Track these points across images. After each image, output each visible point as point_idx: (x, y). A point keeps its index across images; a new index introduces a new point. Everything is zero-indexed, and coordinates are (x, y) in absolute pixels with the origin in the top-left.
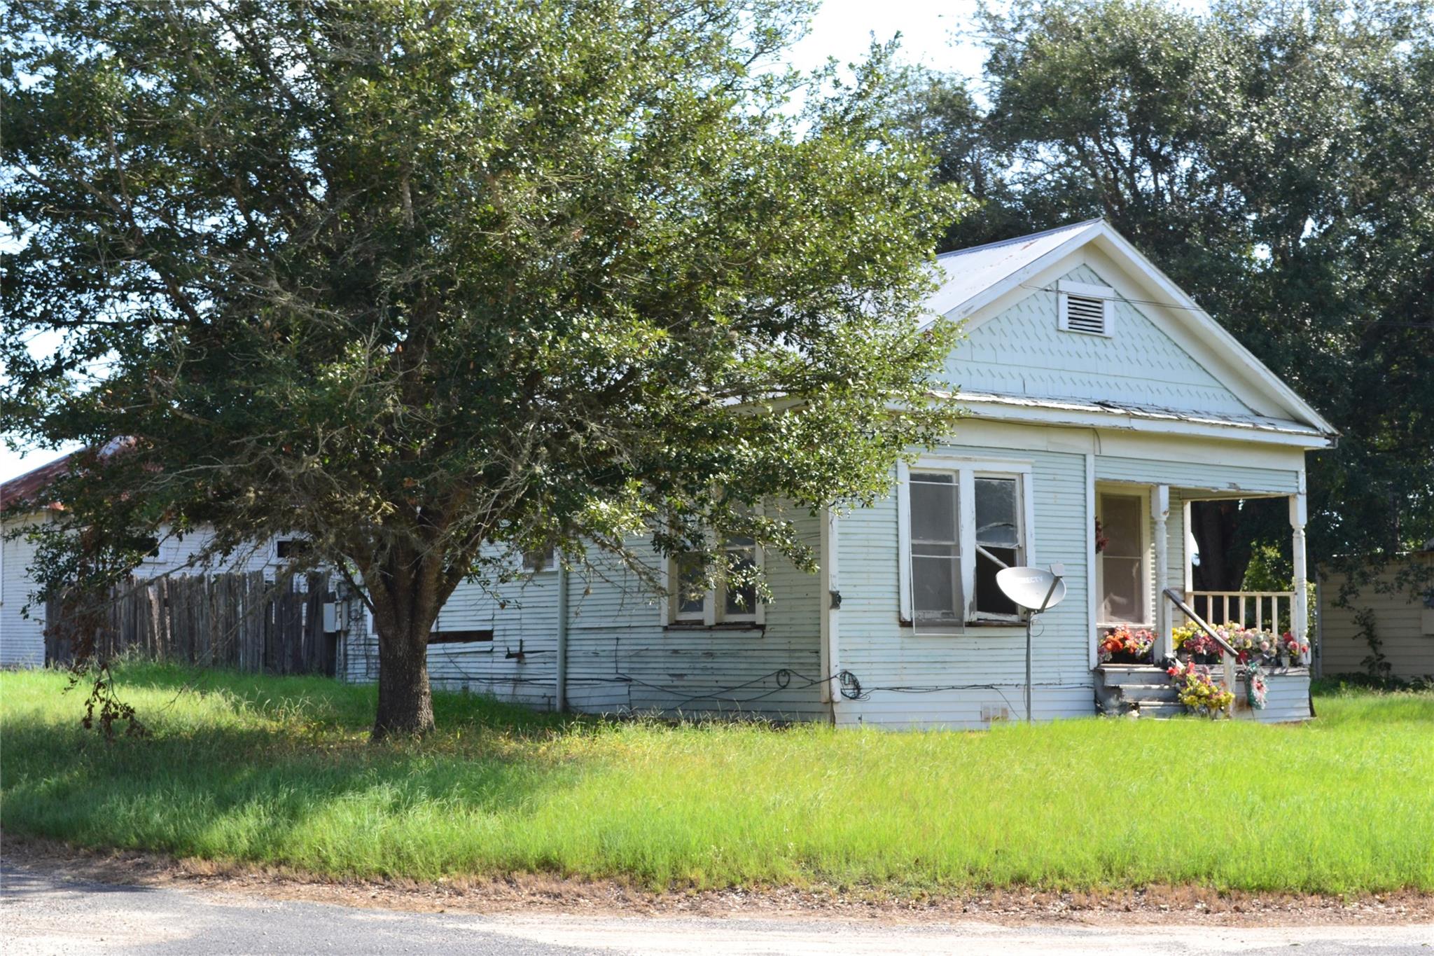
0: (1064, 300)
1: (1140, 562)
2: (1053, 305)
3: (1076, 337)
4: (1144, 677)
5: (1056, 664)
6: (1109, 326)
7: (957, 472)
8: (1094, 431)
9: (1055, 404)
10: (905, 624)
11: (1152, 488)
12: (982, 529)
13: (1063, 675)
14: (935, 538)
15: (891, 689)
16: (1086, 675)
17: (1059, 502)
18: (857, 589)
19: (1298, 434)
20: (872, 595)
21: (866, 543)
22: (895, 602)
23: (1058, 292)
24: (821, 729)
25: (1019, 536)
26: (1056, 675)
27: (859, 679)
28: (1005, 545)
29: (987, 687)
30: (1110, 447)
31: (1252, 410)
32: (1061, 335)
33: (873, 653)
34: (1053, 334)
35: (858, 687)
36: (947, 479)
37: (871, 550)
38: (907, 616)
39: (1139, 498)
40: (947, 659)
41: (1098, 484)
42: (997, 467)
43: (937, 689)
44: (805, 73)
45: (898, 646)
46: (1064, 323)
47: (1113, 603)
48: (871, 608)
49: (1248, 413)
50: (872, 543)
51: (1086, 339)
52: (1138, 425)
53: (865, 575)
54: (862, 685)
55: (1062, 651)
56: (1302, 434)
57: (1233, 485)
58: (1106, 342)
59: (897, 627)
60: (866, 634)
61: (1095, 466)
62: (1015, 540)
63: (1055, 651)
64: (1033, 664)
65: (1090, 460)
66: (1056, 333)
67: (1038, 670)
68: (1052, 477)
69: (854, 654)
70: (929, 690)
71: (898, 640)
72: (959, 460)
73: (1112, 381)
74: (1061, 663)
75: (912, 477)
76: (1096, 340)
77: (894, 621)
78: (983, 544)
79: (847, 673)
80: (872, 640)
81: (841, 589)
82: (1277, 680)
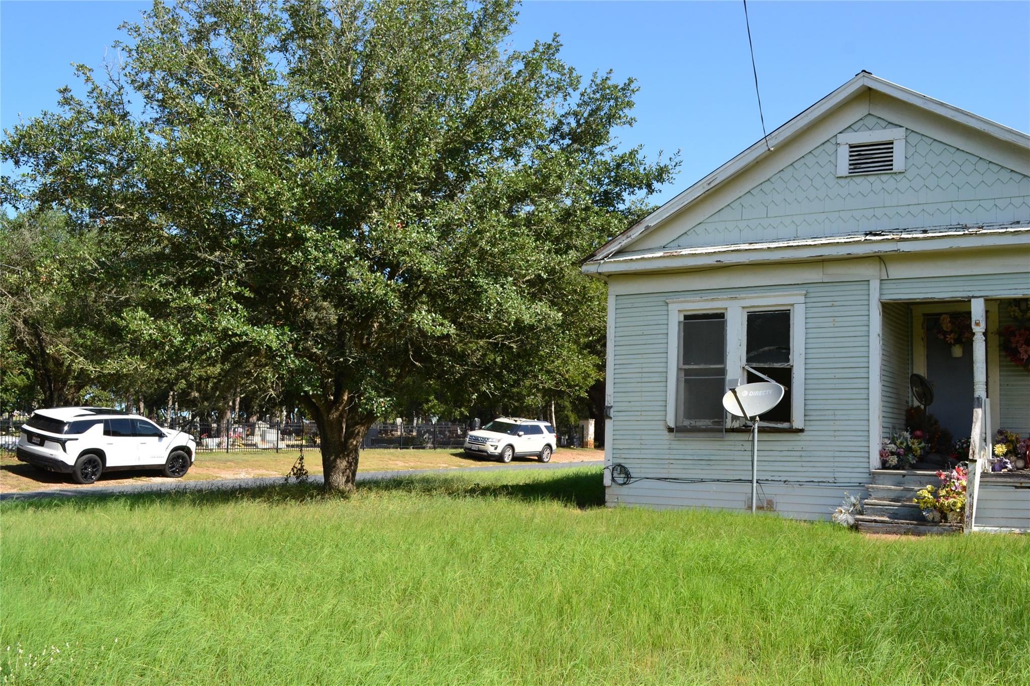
0: (844, 150)
2: (832, 156)
3: (859, 180)
5: (832, 465)
6: (898, 163)
7: (726, 309)
8: (881, 259)
10: (670, 430)
12: (753, 354)
13: (837, 475)
14: (706, 364)
15: (659, 479)
16: (867, 475)
17: (837, 324)
18: (632, 404)
20: (643, 409)
21: (640, 370)
22: (663, 413)
23: (837, 145)
25: (791, 356)
26: (831, 475)
27: (631, 470)
28: (777, 365)
29: (752, 481)
30: (897, 271)
32: (842, 181)
33: (643, 451)
34: (831, 181)
35: (628, 476)
36: (721, 316)
37: (644, 375)
38: (672, 425)
40: (712, 458)
42: (768, 301)
43: (702, 481)
45: (667, 447)
46: (845, 170)
48: (643, 418)
50: (644, 370)
51: (872, 179)
53: (639, 394)
54: (632, 475)
55: (837, 454)
58: (899, 177)
59: (666, 432)
60: (639, 437)
61: (881, 289)
62: (788, 360)
63: (831, 454)
64: (804, 464)
65: (875, 285)
66: (836, 180)
67: (810, 469)
68: (830, 304)
69: (626, 451)
70: (693, 481)
71: (667, 442)
72: (726, 299)
73: (903, 211)
74: (836, 464)
75: (686, 317)
76: (884, 178)
77: (662, 427)
78: (754, 365)
79: (620, 465)
80: (642, 442)
81: (616, 404)
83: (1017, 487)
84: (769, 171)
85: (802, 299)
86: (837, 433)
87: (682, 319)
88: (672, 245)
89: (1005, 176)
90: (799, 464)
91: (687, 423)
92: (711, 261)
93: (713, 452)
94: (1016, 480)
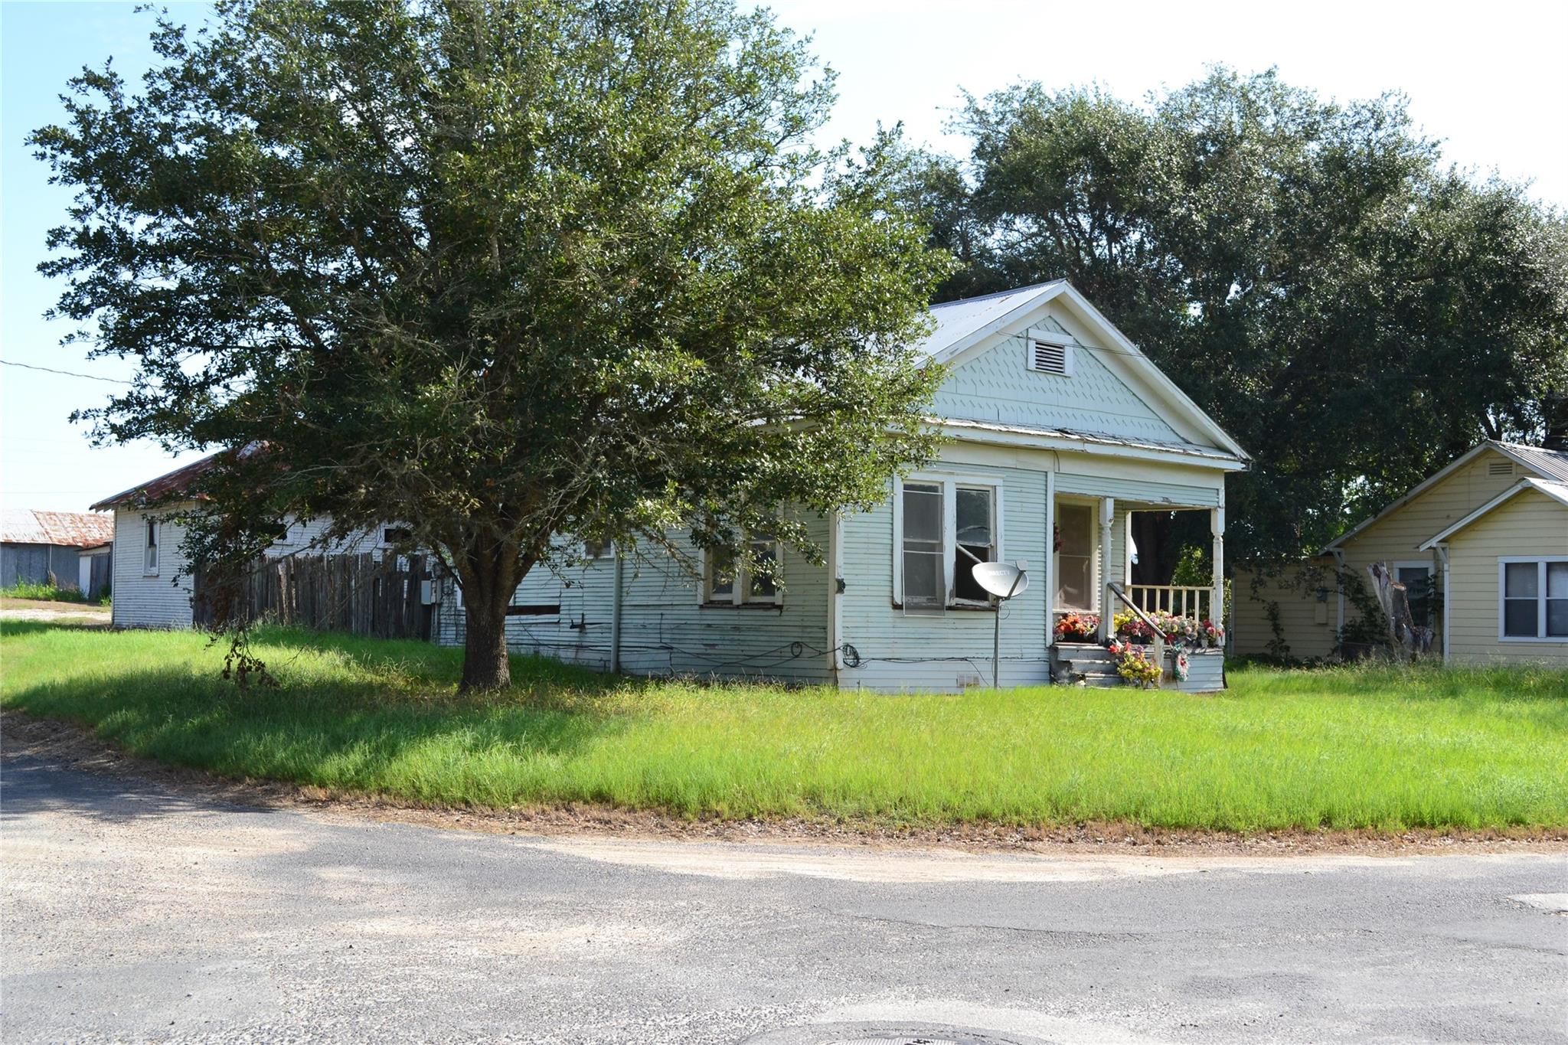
0: (1032, 345)
1: (1090, 560)
2: (1024, 348)
3: (1042, 376)
4: (1091, 653)
5: (1018, 641)
6: (1069, 367)
7: (942, 483)
8: (1055, 453)
9: (1023, 430)
10: (897, 607)
11: (1100, 501)
12: (962, 531)
13: (1024, 651)
14: (922, 538)
15: (884, 660)
16: (1043, 651)
17: (1023, 509)
18: (859, 577)
19: (1219, 458)
20: (871, 583)
21: (866, 540)
22: (889, 589)
23: (1028, 338)
24: (826, 690)
25: (992, 537)
26: (1019, 651)
27: (858, 651)
28: (980, 544)
29: (962, 659)
30: (1067, 467)
31: (1183, 439)
32: (1029, 374)
33: (869, 630)
34: (1023, 373)
35: (857, 658)
36: (934, 489)
37: (871, 546)
38: (898, 600)
39: (1090, 508)
40: (931, 636)
41: (1056, 496)
42: (975, 480)
43: (922, 660)
44: (824, 153)
45: (891, 625)
46: (1032, 364)
47: (1066, 593)
48: (869, 593)
49: (1180, 440)
50: (871, 540)
51: (1050, 377)
52: (1090, 449)
53: (865, 567)
54: (861, 656)
55: (1024, 631)
56: (1223, 459)
57: (1166, 499)
58: (1066, 380)
59: (891, 610)
60: (864, 614)
61: (1055, 481)
62: (989, 540)
63: (1018, 631)
65: (1051, 476)
66: (1025, 372)
67: (1005, 646)
68: (1021, 490)
69: (854, 630)
70: (915, 661)
71: (891, 620)
72: (943, 473)
73: (1070, 412)
74: (1022, 641)
75: (908, 488)
76: (1058, 379)
77: (888, 603)
78: (964, 543)
79: (848, 645)
80: (870, 619)
81: (847, 577)
82: (1197, 658)
85: (1002, 482)
86: (1023, 612)
87: (903, 488)
93: (931, 630)
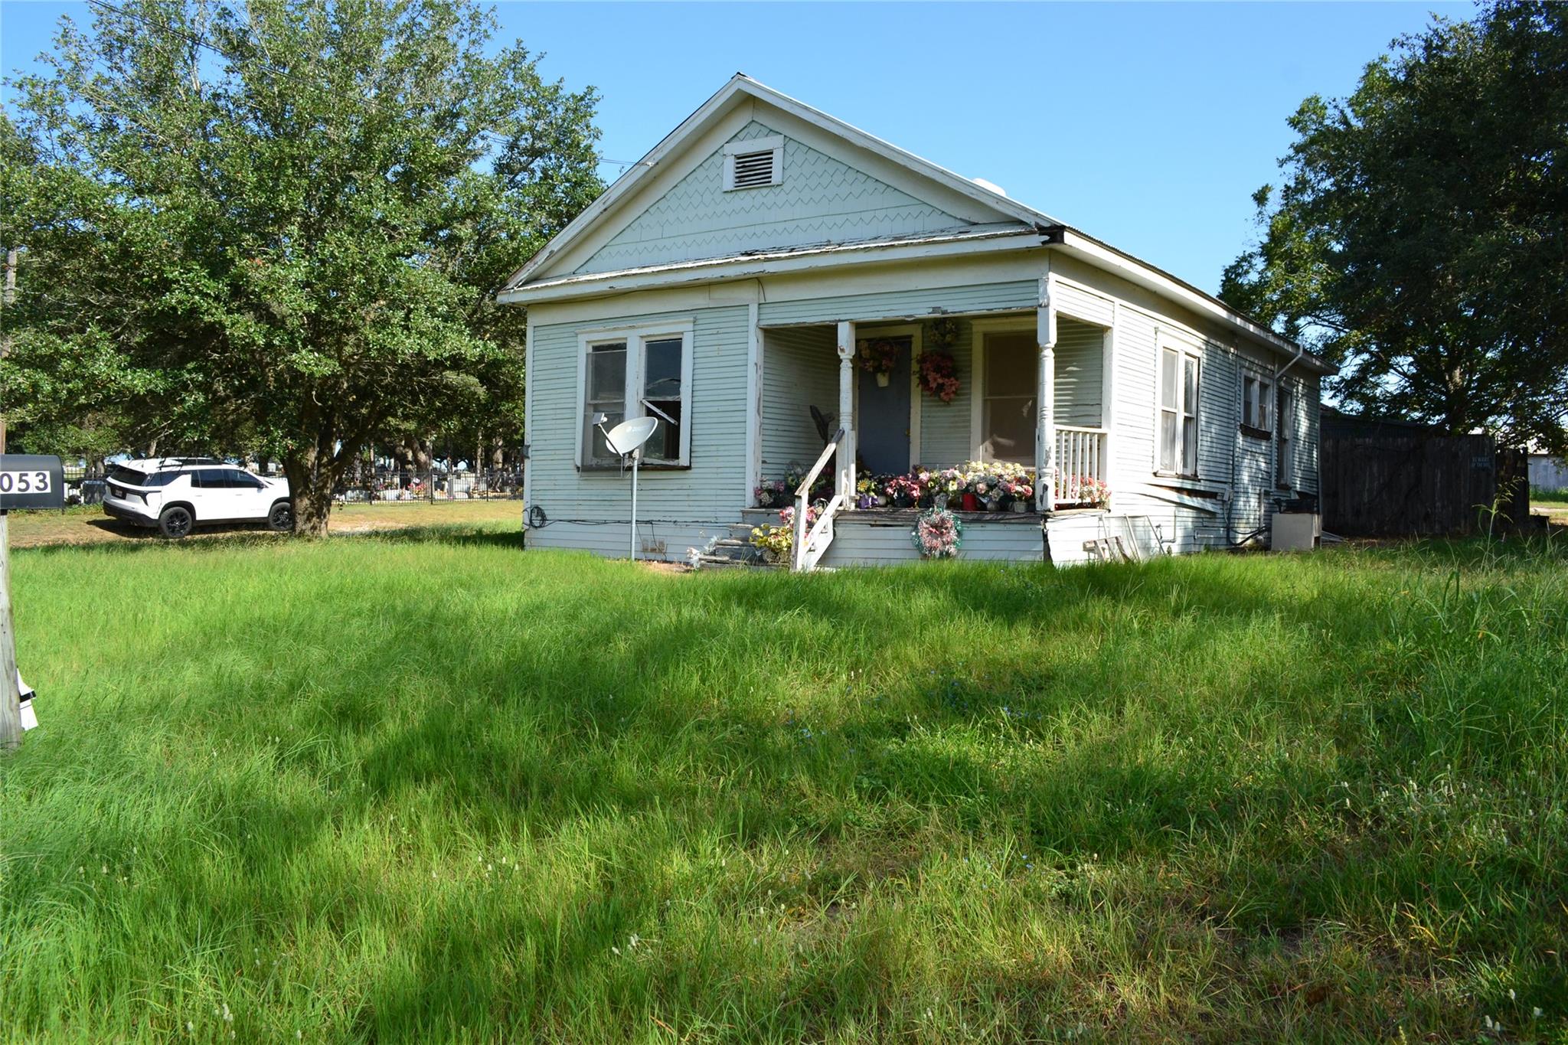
0: (730, 162)
2: (720, 170)
3: (743, 194)
5: (714, 503)
6: (776, 175)
7: (626, 339)
8: (759, 281)
10: (578, 469)
12: (650, 387)
13: (719, 514)
14: (610, 397)
15: (570, 521)
16: (741, 515)
18: (547, 442)
20: (557, 447)
21: (554, 406)
22: (573, 452)
23: (724, 153)
25: (681, 389)
26: (713, 514)
27: (546, 512)
28: (670, 399)
29: (647, 522)
30: (774, 294)
31: (964, 219)
32: (729, 197)
33: (556, 492)
34: (719, 197)
35: (544, 519)
36: (619, 346)
37: (558, 411)
38: (579, 465)
40: (614, 498)
42: (662, 330)
43: (605, 522)
45: (576, 487)
46: (729, 180)
48: (556, 457)
49: (959, 223)
50: (558, 406)
51: (754, 192)
53: (553, 432)
54: (548, 517)
55: (719, 492)
57: (935, 310)
58: (777, 190)
59: (575, 472)
60: (553, 478)
61: (759, 314)
62: (678, 393)
63: (713, 492)
64: (691, 503)
65: (753, 309)
66: (723, 196)
67: (697, 509)
68: (715, 331)
69: (542, 493)
70: (598, 523)
71: (576, 482)
72: (624, 329)
74: (719, 503)
75: (595, 348)
76: (765, 191)
77: (573, 467)
78: (652, 399)
79: (537, 507)
80: (556, 482)
81: (535, 443)
82: (989, 527)
83: (872, 525)
84: (663, 188)
85: (690, 327)
86: (720, 470)
87: (590, 350)
88: (581, 270)
89: (870, 185)
90: (687, 503)
91: (594, 462)
92: (604, 287)
93: (618, 492)
94: (870, 517)
